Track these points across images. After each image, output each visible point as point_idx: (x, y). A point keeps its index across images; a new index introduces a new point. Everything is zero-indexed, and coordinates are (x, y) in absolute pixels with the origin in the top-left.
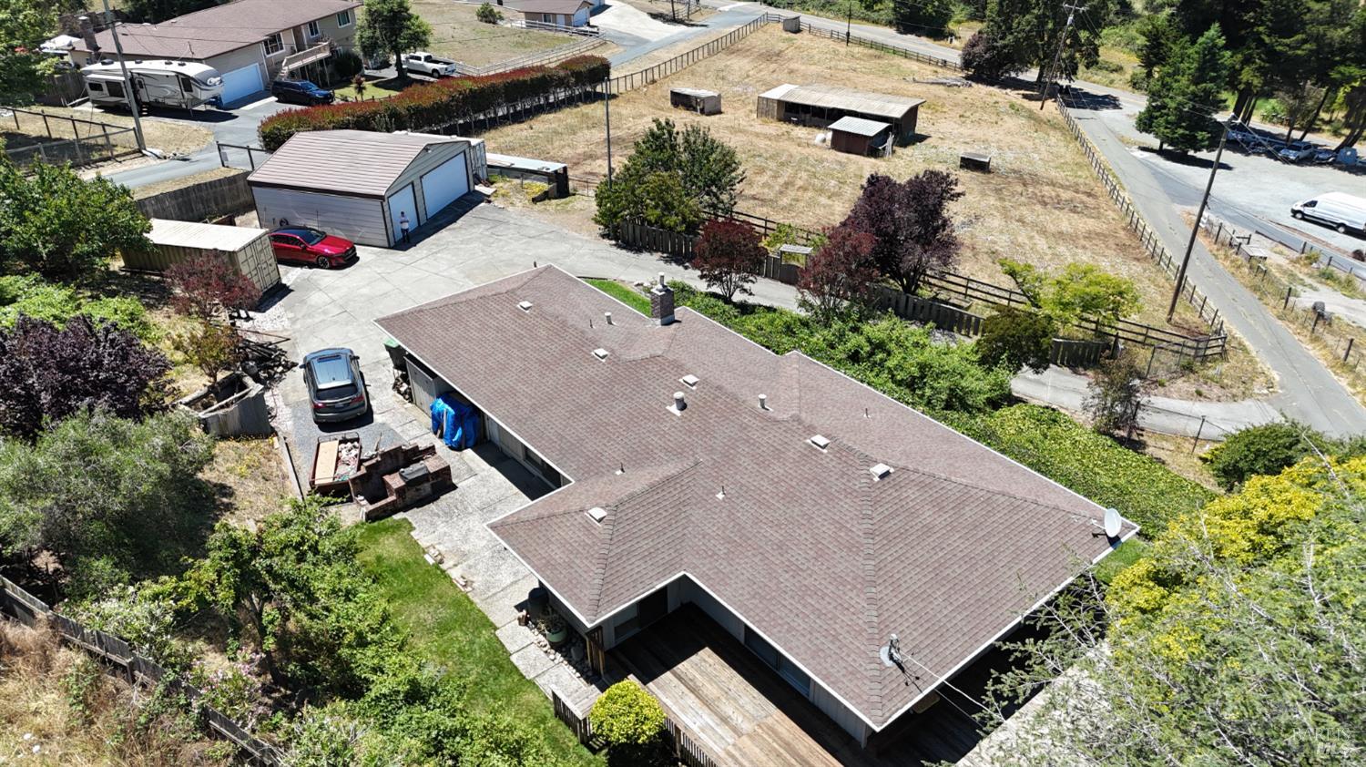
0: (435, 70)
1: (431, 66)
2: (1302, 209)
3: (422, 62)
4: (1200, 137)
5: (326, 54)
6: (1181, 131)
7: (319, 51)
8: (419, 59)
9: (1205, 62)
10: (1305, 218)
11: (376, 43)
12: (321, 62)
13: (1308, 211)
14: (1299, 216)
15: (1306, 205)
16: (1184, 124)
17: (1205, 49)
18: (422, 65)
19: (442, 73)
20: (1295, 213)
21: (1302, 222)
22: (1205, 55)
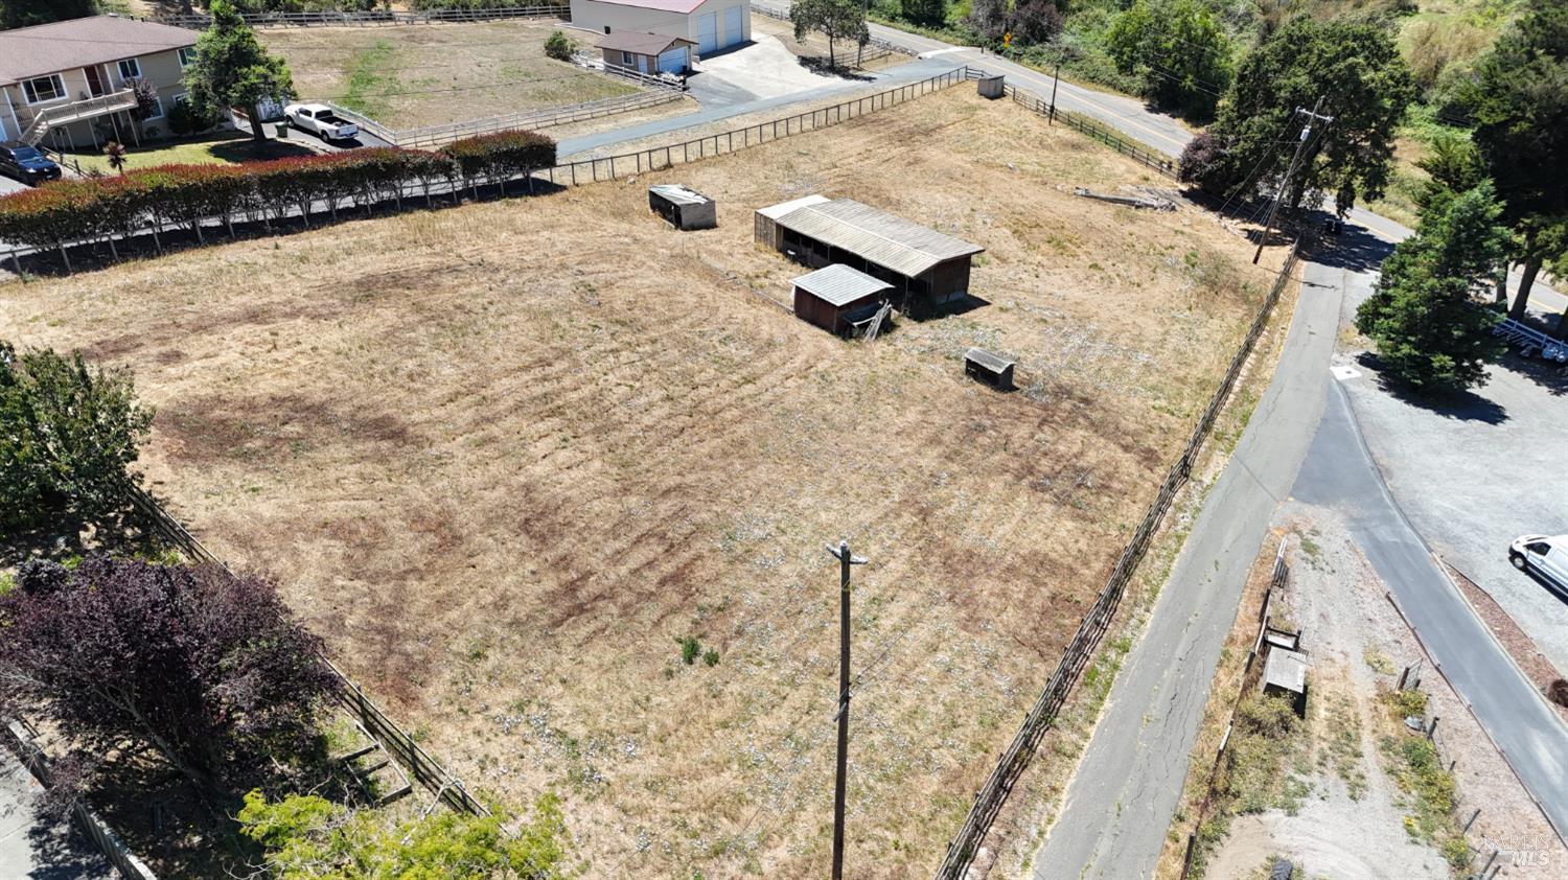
0: (324, 132)
1: (321, 125)
2: (1524, 552)
3: (312, 119)
4: (1436, 365)
5: (131, 104)
6: (1405, 349)
7: (121, 100)
8: (308, 113)
9: (1459, 242)
10: (1527, 568)
11: (204, 94)
12: (123, 112)
13: (1534, 558)
14: (1519, 562)
15: (1530, 547)
16: (1413, 339)
17: (1461, 221)
18: (312, 123)
19: (333, 136)
20: (1514, 555)
21: (1522, 574)
22: (1459, 231)
